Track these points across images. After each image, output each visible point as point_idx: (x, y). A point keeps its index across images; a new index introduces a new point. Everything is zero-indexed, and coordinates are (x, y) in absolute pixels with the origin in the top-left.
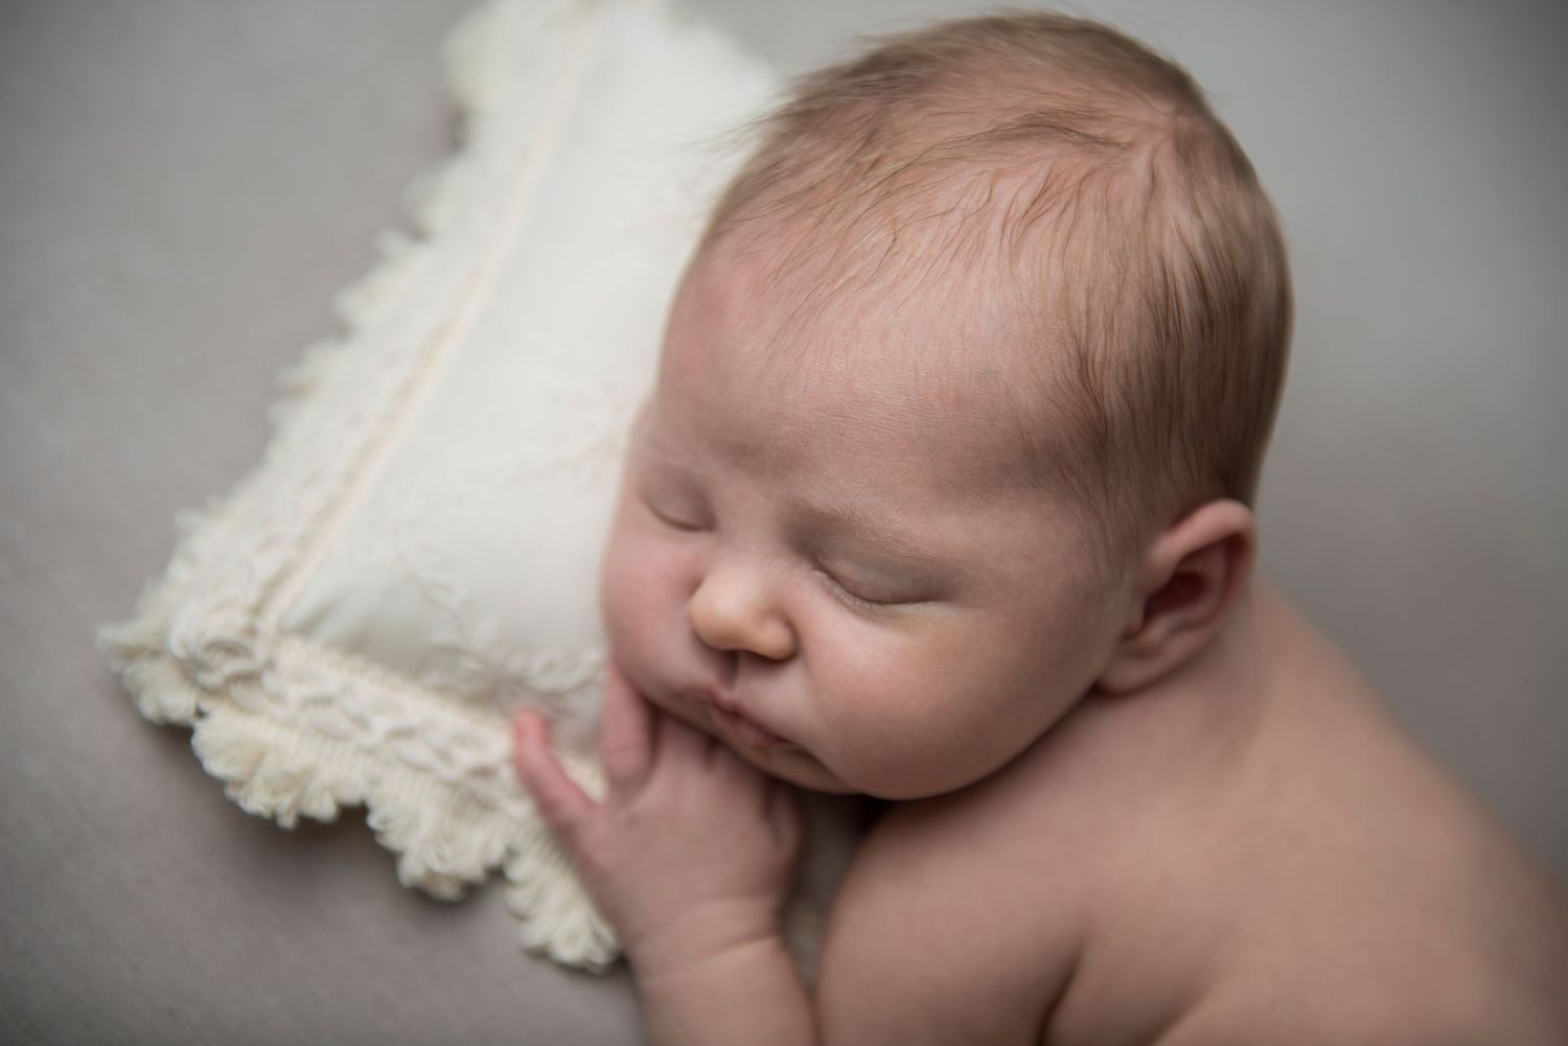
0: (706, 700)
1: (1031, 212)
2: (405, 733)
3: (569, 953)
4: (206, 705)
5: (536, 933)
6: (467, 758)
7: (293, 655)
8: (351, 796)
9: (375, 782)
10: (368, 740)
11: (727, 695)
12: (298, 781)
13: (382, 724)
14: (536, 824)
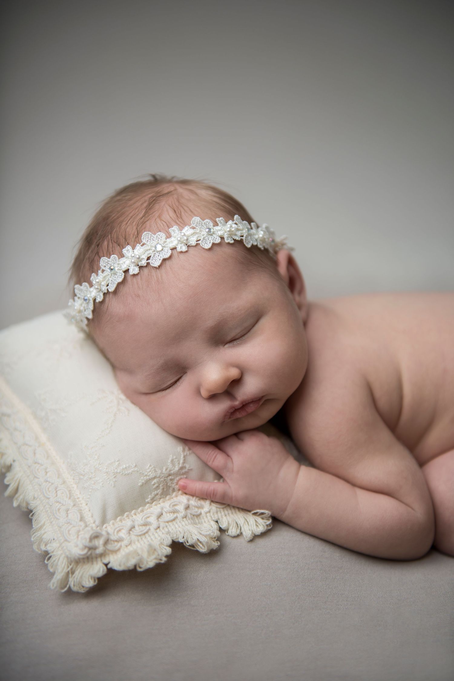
0: (233, 412)
1: (178, 215)
2: (160, 516)
3: (261, 529)
4: (106, 561)
5: (247, 533)
6: (181, 508)
7: (110, 528)
8: (169, 542)
9: (168, 533)
10: (155, 525)
11: (237, 403)
12: (152, 549)
13: (152, 519)
14: (214, 507)
